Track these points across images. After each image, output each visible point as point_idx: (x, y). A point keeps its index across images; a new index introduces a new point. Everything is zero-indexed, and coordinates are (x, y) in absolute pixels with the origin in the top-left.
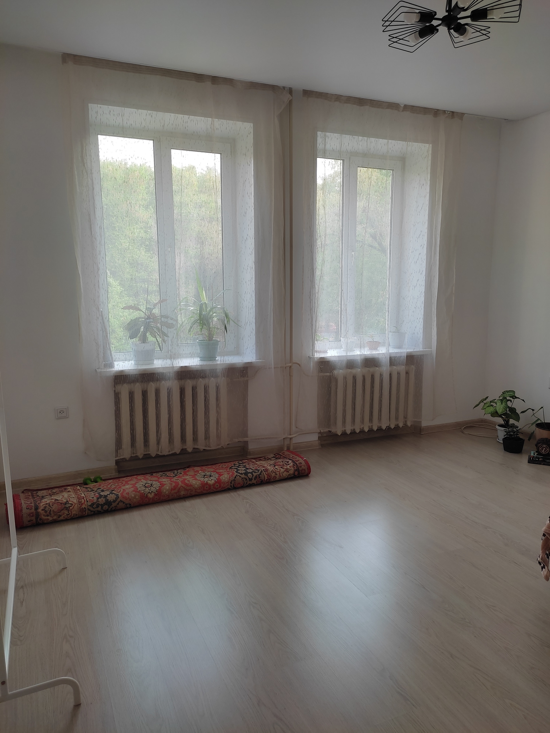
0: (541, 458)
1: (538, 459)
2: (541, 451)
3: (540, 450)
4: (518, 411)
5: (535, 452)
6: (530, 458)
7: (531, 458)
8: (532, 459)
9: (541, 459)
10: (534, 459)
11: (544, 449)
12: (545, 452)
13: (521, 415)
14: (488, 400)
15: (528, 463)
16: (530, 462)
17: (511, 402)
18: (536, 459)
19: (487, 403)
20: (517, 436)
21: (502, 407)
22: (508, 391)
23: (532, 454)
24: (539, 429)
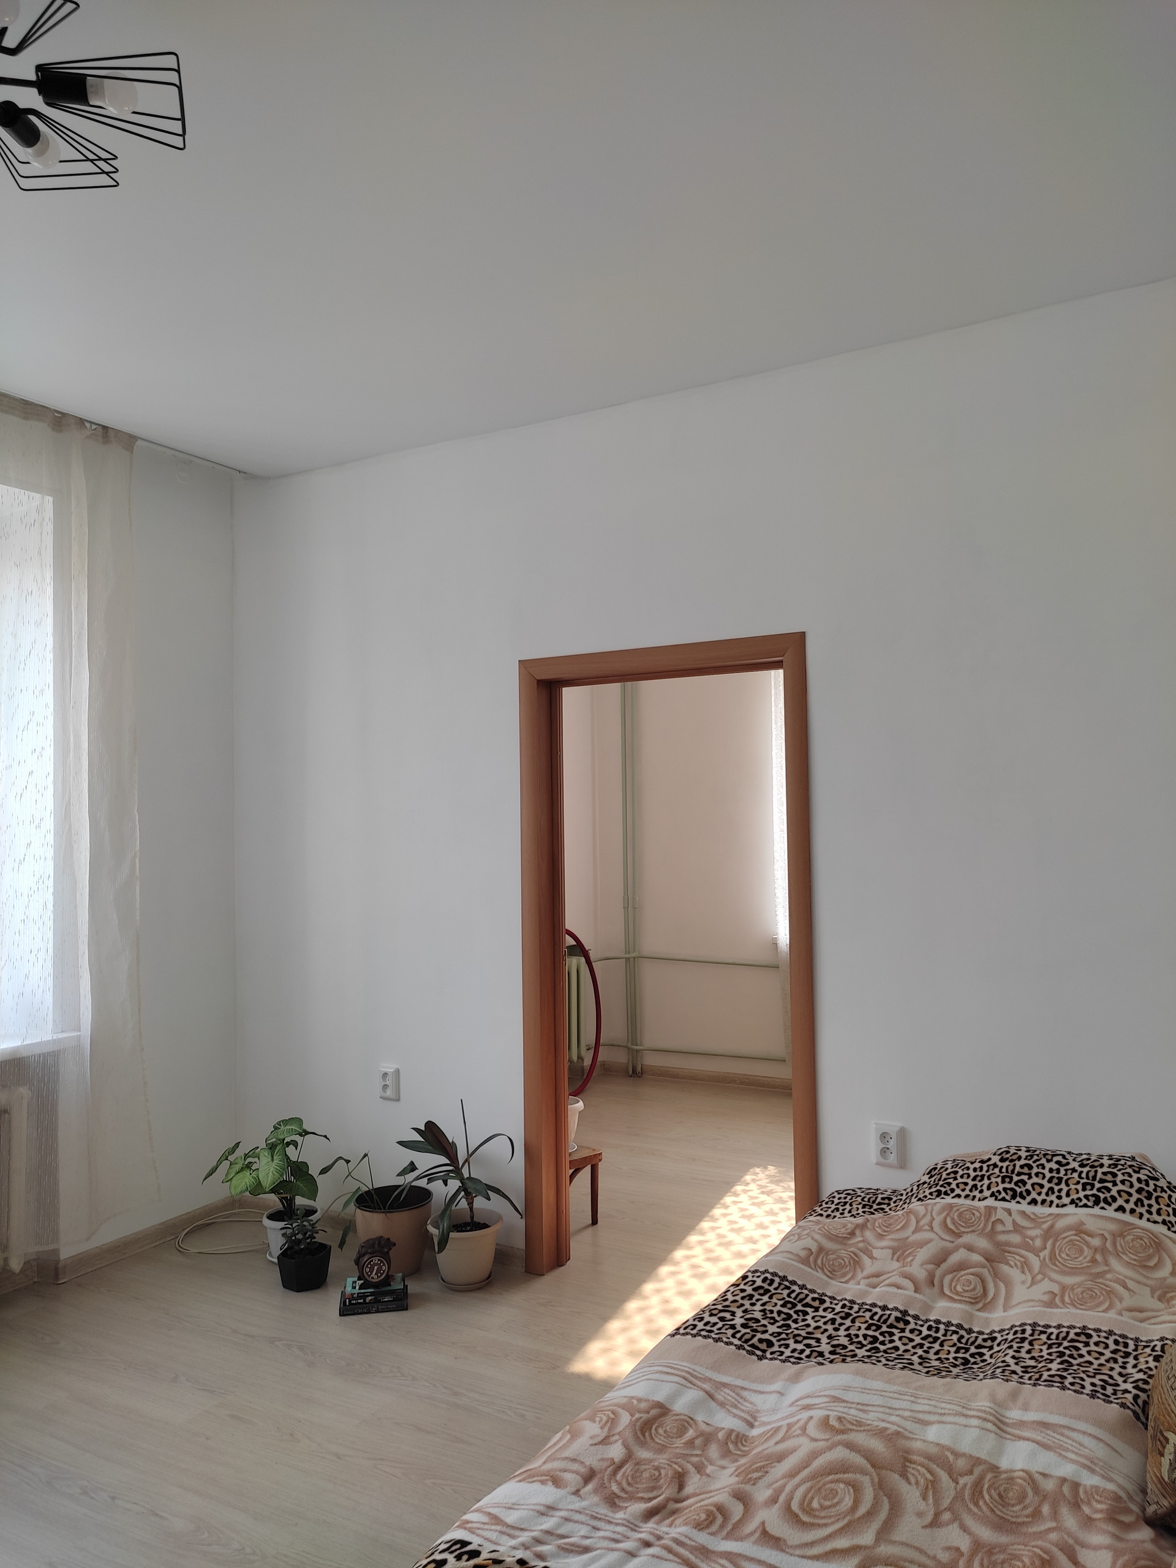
0: (368, 1296)
1: (362, 1301)
2: (369, 1276)
3: (367, 1273)
4: (314, 1171)
5: (356, 1279)
6: (345, 1301)
7: (347, 1300)
8: (350, 1301)
9: (370, 1298)
10: (355, 1302)
11: (376, 1267)
12: (378, 1277)
13: (320, 1180)
14: (240, 1152)
15: (340, 1315)
16: (345, 1313)
17: (296, 1149)
18: (359, 1301)
19: (236, 1161)
20: (313, 1240)
21: (272, 1169)
22: (286, 1122)
23: (349, 1289)
24: (364, 1212)
